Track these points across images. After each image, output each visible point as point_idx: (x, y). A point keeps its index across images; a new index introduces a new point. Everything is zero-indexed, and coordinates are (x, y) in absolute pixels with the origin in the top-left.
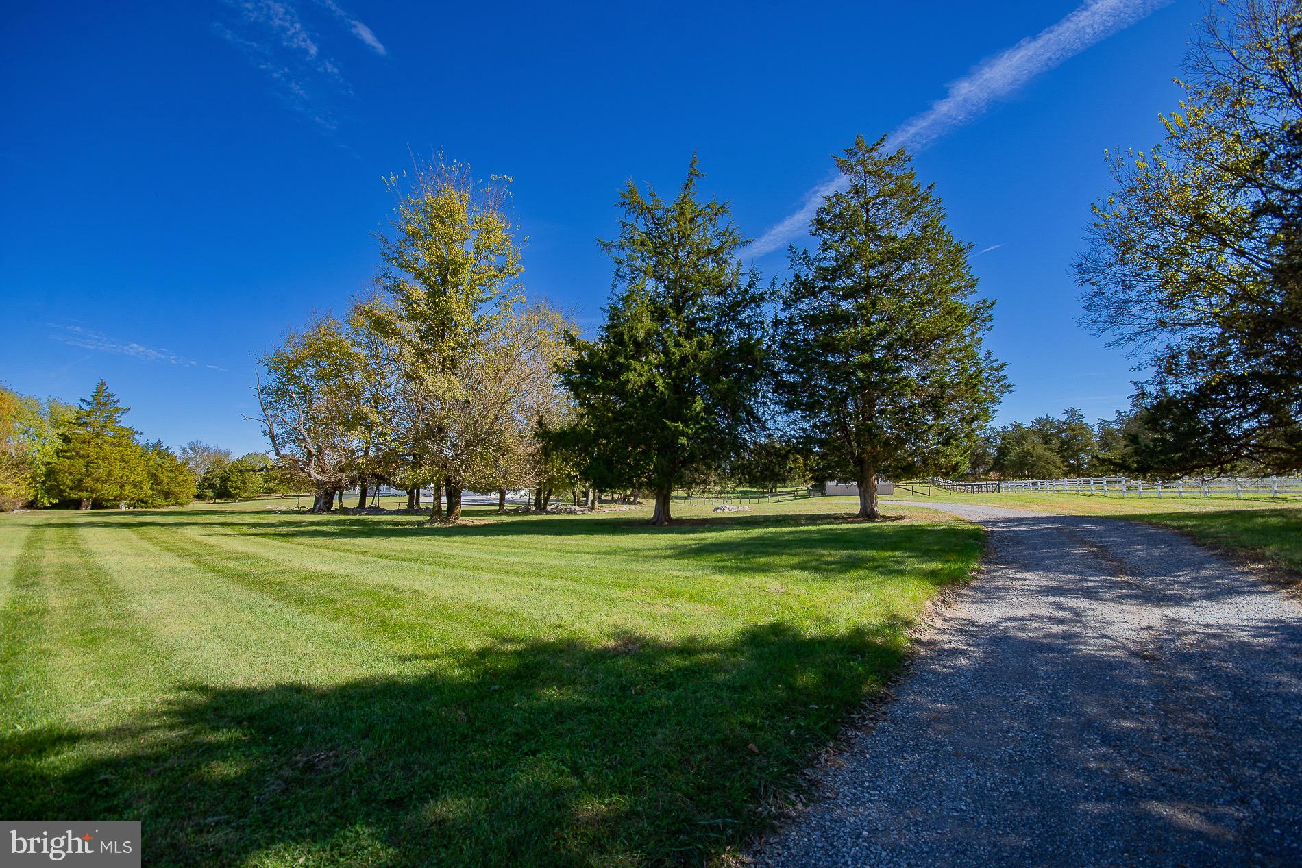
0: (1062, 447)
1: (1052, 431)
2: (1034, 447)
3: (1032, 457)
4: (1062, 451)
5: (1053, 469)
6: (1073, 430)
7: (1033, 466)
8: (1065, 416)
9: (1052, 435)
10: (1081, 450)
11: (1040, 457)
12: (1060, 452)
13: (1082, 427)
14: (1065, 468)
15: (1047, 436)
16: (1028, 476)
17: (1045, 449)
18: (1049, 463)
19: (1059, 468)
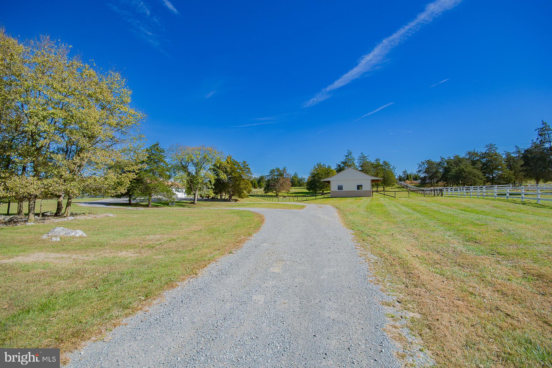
0: (483, 167)
1: (477, 158)
2: (466, 167)
3: (465, 173)
4: (483, 169)
5: (477, 180)
6: (491, 156)
7: (465, 178)
8: (486, 149)
9: (477, 160)
10: (495, 169)
11: (469, 173)
12: (482, 169)
13: (496, 154)
14: (485, 179)
15: (474, 161)
16: (462, 184)
17: (473, 168)
18: (475, 176)
19: (481, 179)
